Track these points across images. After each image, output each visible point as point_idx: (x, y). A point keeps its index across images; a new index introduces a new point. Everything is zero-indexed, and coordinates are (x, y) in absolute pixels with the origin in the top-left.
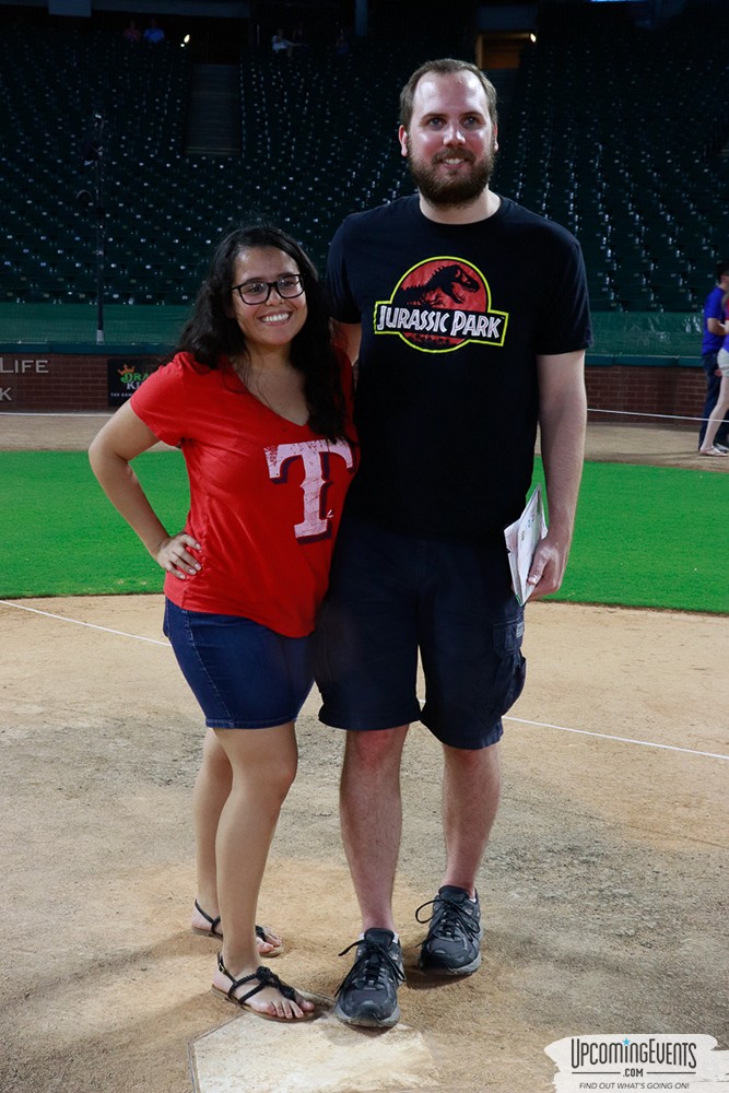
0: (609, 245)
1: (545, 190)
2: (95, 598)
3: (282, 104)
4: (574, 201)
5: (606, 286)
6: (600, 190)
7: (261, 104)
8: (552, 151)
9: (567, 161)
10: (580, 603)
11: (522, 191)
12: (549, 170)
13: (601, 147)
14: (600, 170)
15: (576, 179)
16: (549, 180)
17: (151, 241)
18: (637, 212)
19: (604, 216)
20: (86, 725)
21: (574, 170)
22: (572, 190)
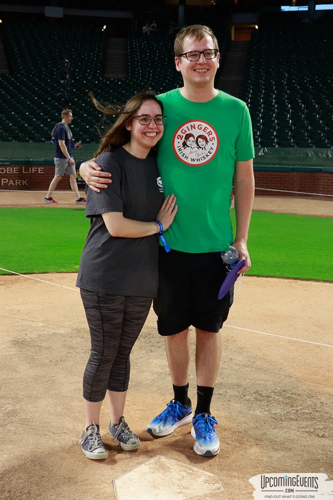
0: (290, 118)
1: (262, 94)
2: (66, 274)
3: (146, 56)
4: (275, 99)
5: (289, 136)
6: (286, 93)
7: (137, 56)
8: (265, 77)
9: (272, 81)
10: (282, 278)
11: (252, 94)
12: (264, 85)
13: (287, 75)
14: (286, 85)
15: (276, 89)
16: (264, 89)
17: (89, 115)
18: (303, 103)
19: (288, 105)
20: (63, 332)
21: (275, 85)
22: (274, 94)
